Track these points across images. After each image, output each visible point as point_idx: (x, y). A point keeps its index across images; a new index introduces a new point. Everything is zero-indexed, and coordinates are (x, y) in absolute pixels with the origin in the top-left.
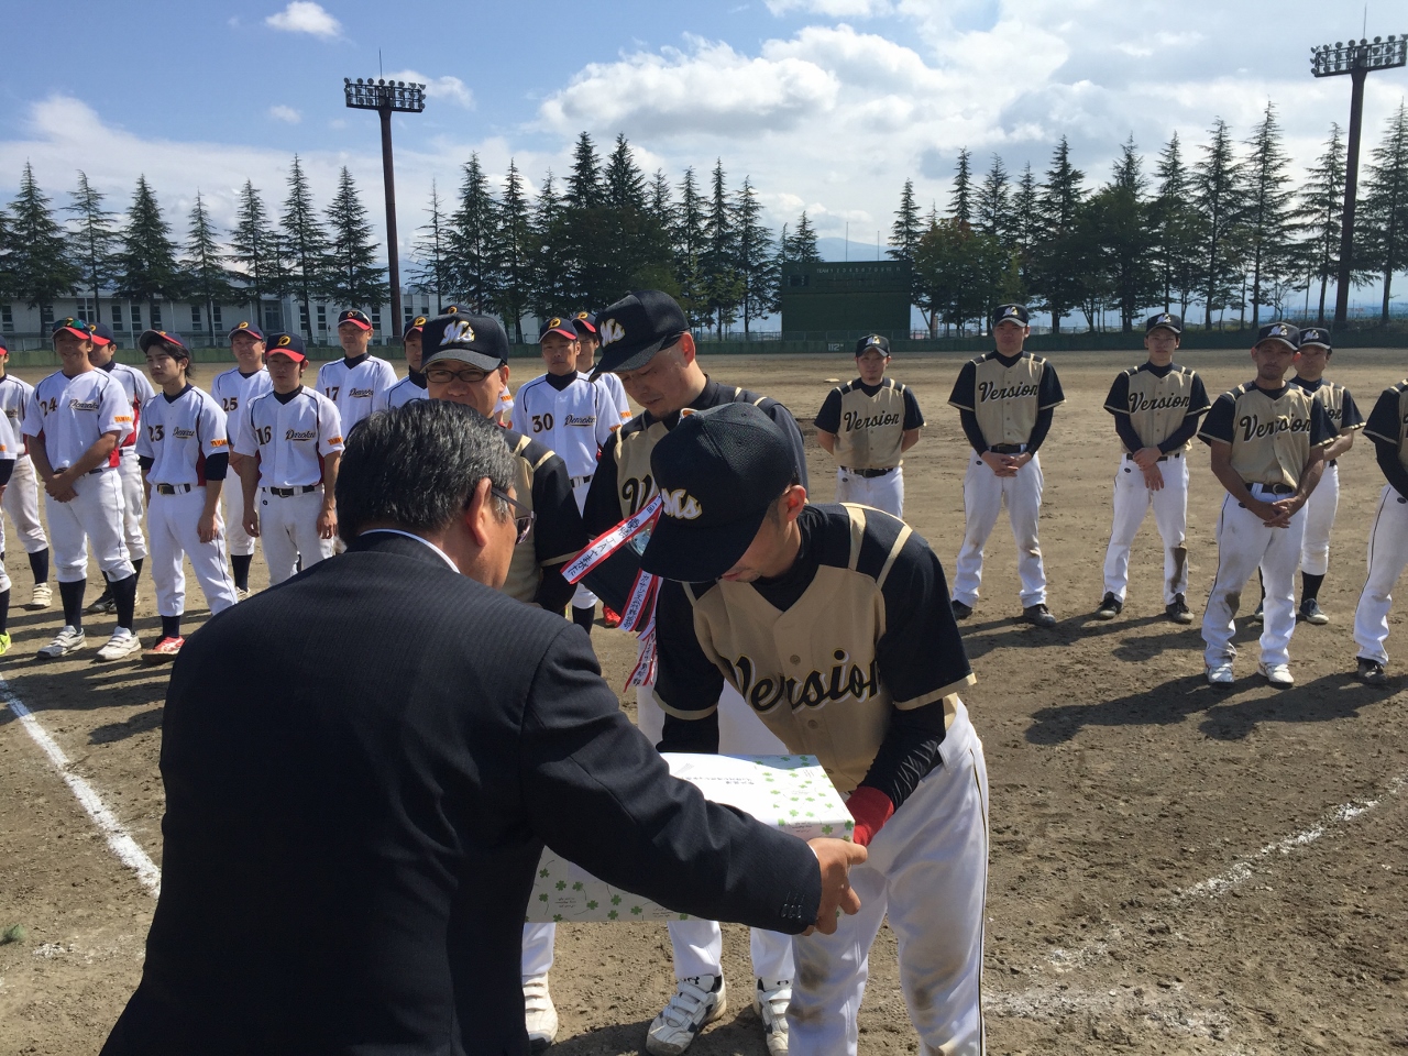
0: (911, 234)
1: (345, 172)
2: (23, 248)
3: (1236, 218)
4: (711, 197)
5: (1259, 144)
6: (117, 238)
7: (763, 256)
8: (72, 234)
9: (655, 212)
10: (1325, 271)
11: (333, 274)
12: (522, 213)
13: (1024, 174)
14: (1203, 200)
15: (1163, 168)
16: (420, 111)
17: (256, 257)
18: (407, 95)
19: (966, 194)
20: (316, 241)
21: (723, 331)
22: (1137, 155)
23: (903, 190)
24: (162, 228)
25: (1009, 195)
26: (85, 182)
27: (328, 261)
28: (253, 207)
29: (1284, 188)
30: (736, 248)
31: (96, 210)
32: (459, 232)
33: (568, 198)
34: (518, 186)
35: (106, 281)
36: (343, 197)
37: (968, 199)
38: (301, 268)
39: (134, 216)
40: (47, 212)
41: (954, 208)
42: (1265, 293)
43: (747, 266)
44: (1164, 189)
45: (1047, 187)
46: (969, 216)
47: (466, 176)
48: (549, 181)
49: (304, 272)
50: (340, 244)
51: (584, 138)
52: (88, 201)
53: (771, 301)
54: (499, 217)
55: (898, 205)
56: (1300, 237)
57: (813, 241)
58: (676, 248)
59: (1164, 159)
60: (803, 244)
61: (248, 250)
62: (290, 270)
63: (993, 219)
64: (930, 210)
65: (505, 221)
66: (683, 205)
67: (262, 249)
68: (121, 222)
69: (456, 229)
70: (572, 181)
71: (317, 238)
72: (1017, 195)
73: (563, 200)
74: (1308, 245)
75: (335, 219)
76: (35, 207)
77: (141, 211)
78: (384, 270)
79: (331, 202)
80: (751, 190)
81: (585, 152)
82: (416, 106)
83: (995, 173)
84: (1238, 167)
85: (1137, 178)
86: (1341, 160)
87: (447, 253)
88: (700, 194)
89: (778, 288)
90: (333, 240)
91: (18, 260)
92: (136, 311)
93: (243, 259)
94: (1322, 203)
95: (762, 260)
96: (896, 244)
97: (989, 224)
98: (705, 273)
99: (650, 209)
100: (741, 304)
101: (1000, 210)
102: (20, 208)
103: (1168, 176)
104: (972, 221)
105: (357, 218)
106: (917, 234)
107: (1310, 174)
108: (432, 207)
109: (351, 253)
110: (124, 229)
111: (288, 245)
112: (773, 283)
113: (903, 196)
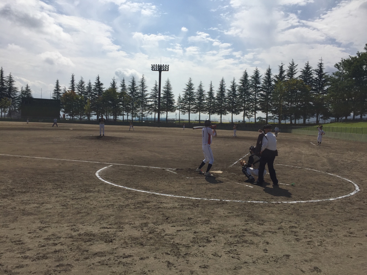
0: (58, 93)
3: (137, 98)
5: (141, 83)
10: (155, 111)
13: (89, 82)
14: (130, 93)
15: (121, 85)
21: (3, 115)
22: (116, 81)
23: (56, 82)
25: (85, 87)
29: (146, 92)
30: (7, 92)
37: (74, 86)
41: (70, 88)
42: (144, 115)
43: (10, 97)
44: (122, 90)
45: (94, 86)
46: (74, 90)
53: (17, 107)
55: (55, 85)
56: (150, 103)
57: (30, 92)
59: (121, 83)
60: (27, 93)
63: (81, 92)
64: (64, 88)
72: (87, 87)
74: (152, 105)
80: (11, 77)
83: (81, 81)
84: (137, 87)
85: (116, 87)
86: (157, 88)
89: (19, 104)
94: (154, 97)
95: (15, 96)
96: (54, 95)
100: (8, 107)
101: (83, 90)
103: (123, 87)
106: (60, 93)
107: (152, 90)
112: (18, 102)
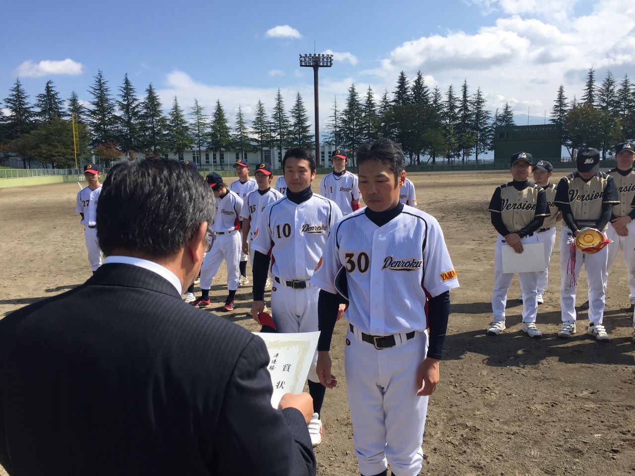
0: (562, 111)
1: (299, 95)
2: (173, 131)
4: (461, 97)
6: (208, 126)
7: (486, 124)
8: (191, 124)
9: (434, 105)
11: (292, 138)
12: (373, 109)
13: (624, 80)
16: (330, 66)
17: (262, 132)
18: (325, 60)
19: (592, 91)
20: (286, 124)
21: (465, 160)
23: (559, 90)
24: (225, 121)
25: (616, 90)
26: (197, 103)
27: (290, 132)
28: (261, 112)
30: (473, 121)
31: (200, 114)
32: (345, 118)
33: (394, 101)
34: (371, 97)
35: (203, 143)
36: (297, 105)
37: (593, 93)
38: (279, 136)
39: (215, 116)
40: (182, 116)
41: (585, 97)
43: (477, 129)
46: (593, 102)
47: (349, 93)
48: (386, 94)
49: (281, 137)
50: (295, 125)
51: (402, 74)
52: (198, 111)
53: (489, 145)
54: (363, 111)
55: (556, 97)
57: (511, 116)
58: (443, 122)
60: (506, 118)
61: (259, 129)
62: (275, 137)
63: (607, 102)
64: (573, 99)
65: (365, 112)
66: (448, 102)
67: (264, 128)
68: (210, 119)
69: (344, 117)
70: (396, 93)
71: (286, 123)
72: (620, 90)
73: (392, 102)
75: (294, 114)
76: (178, 114)
77: (218, 114)
78: (313, 136)
79: (292, 108)
80: (480, 94)
81: (402, 80)
82: (329, 65)
83: (608, 80)
87: (340, 127)
88: (455, 96)
89: (493, 139)
90: (293, 124)
91: (171, 135)
92: (214, 155)
93: (256, 133)
95: (485, 126)
96: (554, 116)
97: (604, 105)
98: (457, 133)
99: (431, 105)
100: (474, 147)
101: (610, 98)
104: (595, 104)
105: (303, 114)
106: (565, 111)
108: (334, 108)
109: (299, 129)
110: (211, 122)
111: (274, 126)
112: (490, 137)
113: (558, 93)
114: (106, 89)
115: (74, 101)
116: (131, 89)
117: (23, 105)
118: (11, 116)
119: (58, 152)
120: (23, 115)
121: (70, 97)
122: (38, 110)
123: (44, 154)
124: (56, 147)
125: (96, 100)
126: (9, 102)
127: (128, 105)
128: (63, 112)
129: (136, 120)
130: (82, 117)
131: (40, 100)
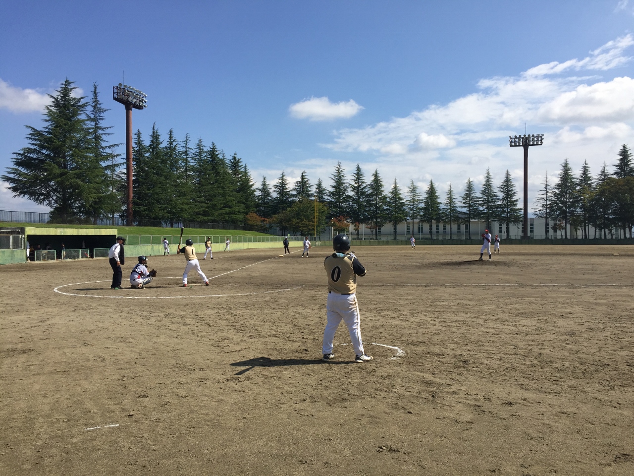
1: (507, 172)
2: (392, 206)
6: (421, 201)
8: (407, 201)
11: (500, 211)
12: (589, 182)
16: (541, 144)
17: (470, 206)
18: (536, 139)
24: (437, 197)
26: (413, 183)
27: (498, 206)
28: (470, 187)
31: (415, 192)
32: (557, 192)
33: (615, 174)
35: (416, 216)
36: (506, 181)
38: (487, 210)
39: (427, 193)
40: (400, 194)
47: (562, 168)
48: (604, 167)
50: (503, 200)
51: (624, 147)
52: (413, 190)
54: (578, 185)
61: (468, 203)
62: (483, 210)
65: (580, 186)
67: (472, 203)
68: (423, 196)
70: (617, 166)
71: (494, 198)
75: (502, 190)
76: (397, 192)
77: (430, 192)
78: (521, 209)
79: (501, 184)
81: (624, 153)
82: (539, 143)
87: (551, 201)
90: (501, 198)
91: (390, 210)
93: (465, 207)
102: (392, 193)
105: (511, 189)
108: (545, 183)
109: (508, 203)
110: (424, 198)
111: (482, 201)
114: (343, 176)
115: (319, 186)
116: (362, 174)
117: (285, 189)
118: (277, 198)
119: (303, 224)
120: (284, 197)
121: (317, 182)
122: (295, 193)
123: (294, 225)
124: (303, 220)
125: (335, 184)
126: (276, 188)
127: (359, 186)
128: (312, 194)
129: (363, 198)
130: (324, 197)
131: (296, 186)
